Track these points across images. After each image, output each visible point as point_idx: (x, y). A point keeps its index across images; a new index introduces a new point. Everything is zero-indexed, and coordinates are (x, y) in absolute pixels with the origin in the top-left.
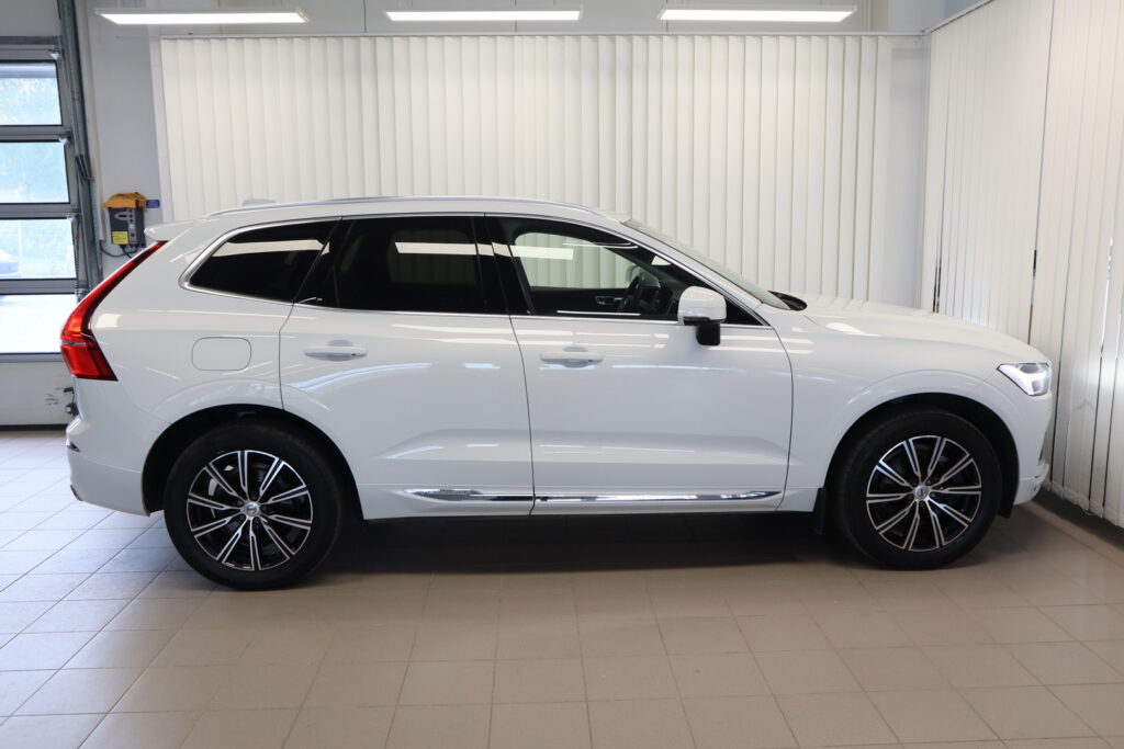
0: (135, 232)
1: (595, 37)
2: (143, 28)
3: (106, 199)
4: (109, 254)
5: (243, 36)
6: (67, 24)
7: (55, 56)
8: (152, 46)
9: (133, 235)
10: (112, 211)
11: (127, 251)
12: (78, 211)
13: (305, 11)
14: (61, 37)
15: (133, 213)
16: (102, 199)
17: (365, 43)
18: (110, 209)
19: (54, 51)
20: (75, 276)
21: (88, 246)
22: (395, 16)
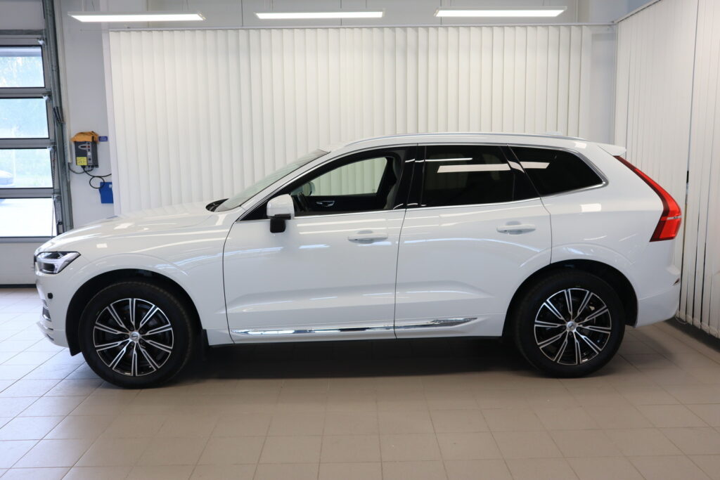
0: (91, 158)
1: (393, 28)
2: (98, 24)
3: (72, 136)
4: (74, 172)
5: (162, 29)
6: (49, 22)
7: (41, 42)
8: (104, 35)
9: (90, 159)
10: (77, 143)
11: (86, 169)
12: (55, 143)
13: (203, 13)
14: (45, 30)
15: (90, 145)
16: (70, 136)
17: (242, 33)
18: (75, 142)
19: (40, 39)
20: (52, 186)
21: (61, 167)
22: (262, 16)
